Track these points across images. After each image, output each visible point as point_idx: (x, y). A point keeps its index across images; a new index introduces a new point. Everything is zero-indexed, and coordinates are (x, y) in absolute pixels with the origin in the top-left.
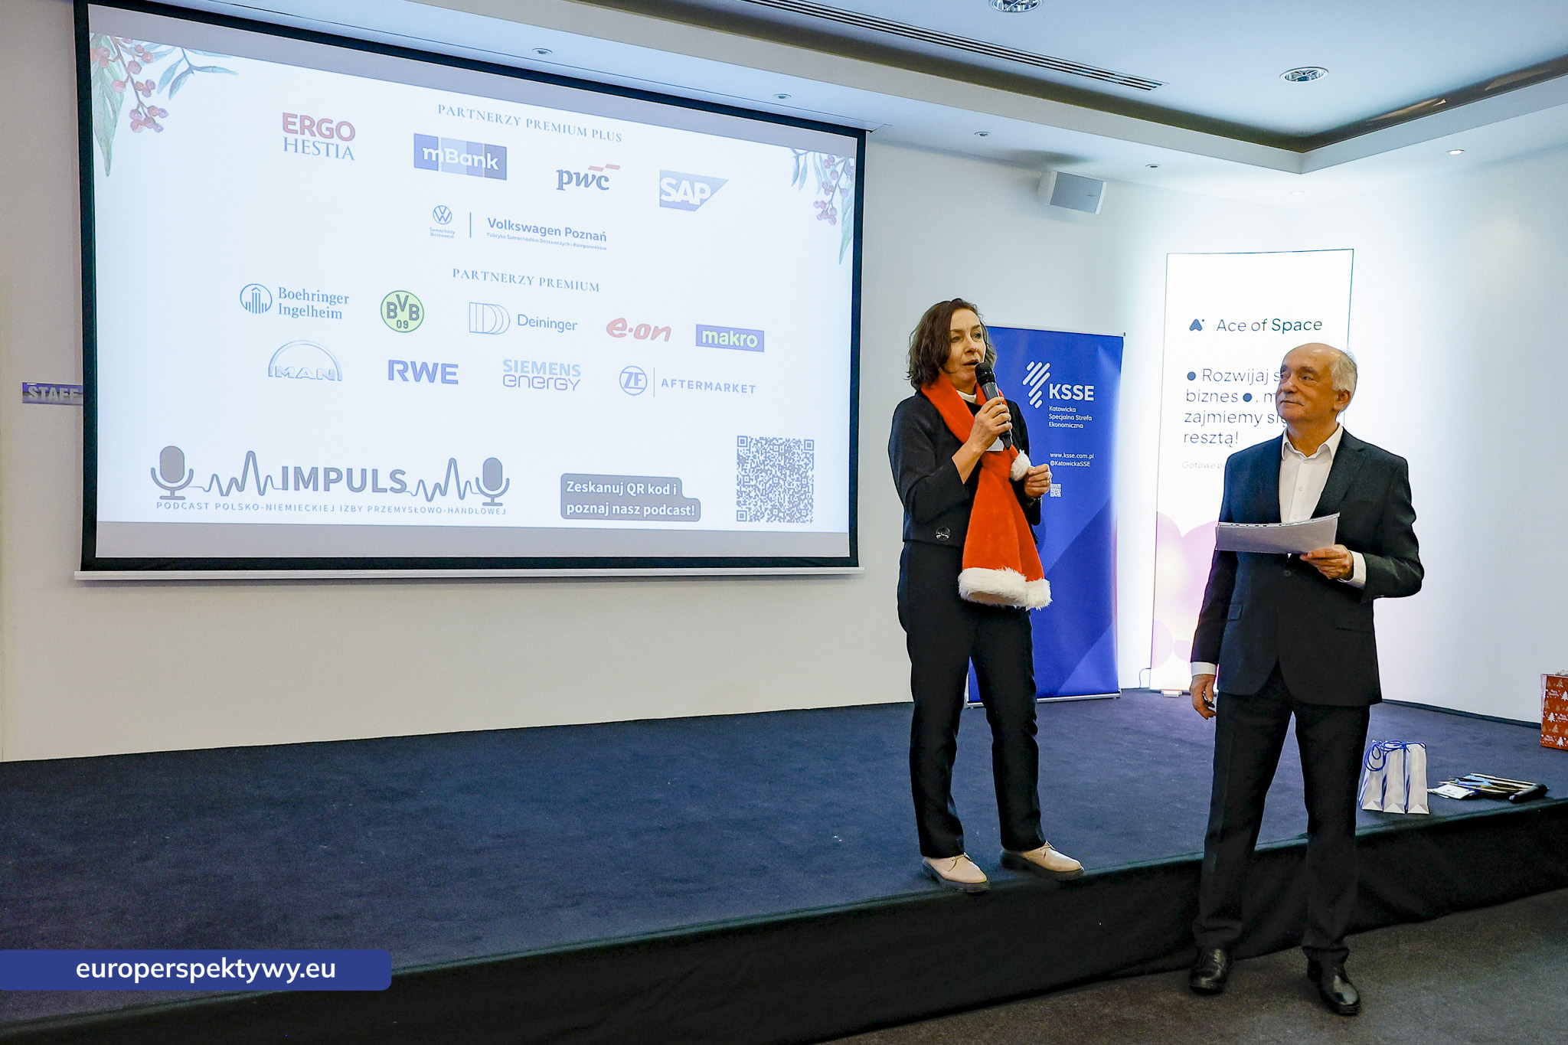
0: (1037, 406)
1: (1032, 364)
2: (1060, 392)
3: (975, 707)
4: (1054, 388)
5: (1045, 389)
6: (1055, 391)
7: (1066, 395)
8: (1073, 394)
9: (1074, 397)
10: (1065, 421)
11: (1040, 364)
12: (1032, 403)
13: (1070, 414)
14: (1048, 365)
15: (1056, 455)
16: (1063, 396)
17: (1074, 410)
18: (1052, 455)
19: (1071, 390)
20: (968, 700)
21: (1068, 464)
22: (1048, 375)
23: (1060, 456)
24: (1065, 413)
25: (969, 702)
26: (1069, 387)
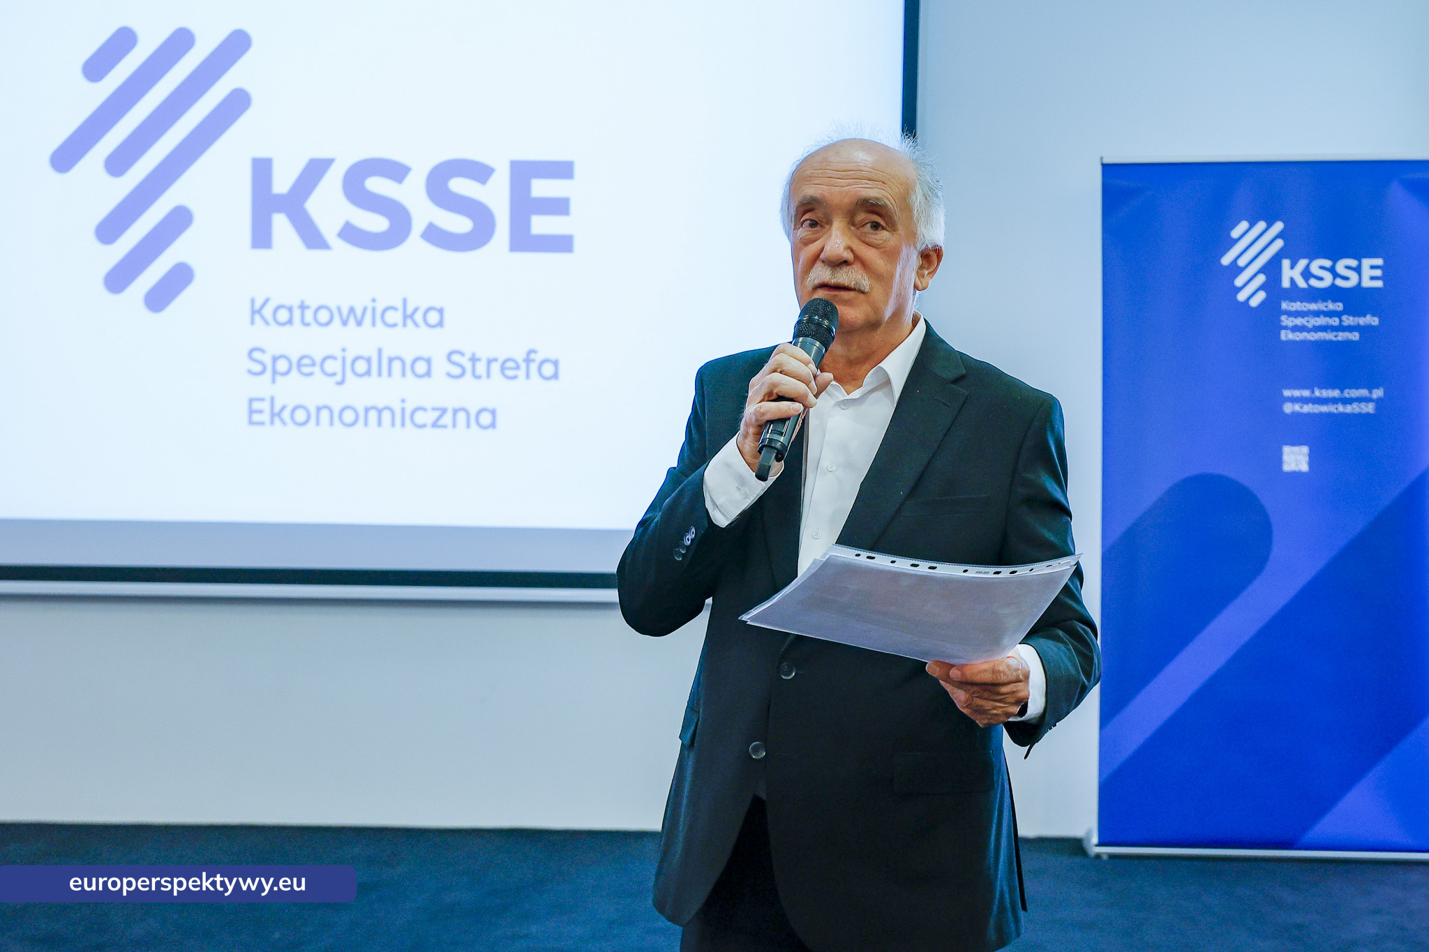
0: (1254, 303)
1: (1244, 225)
2: (1307, 274)
3: (1112, 857)
4: (1292, 267)
5: (1272, 270)
6: (1296, 274)
7: (1321, 279)
8: (1336, 275)
9: (1339, 283)
10: (1317, 329)
11: (1261, 225)
12: (1241, 297)
13: (1330, 314)
14: (1279, 226)
15: (1297, 393)
16: (1313, 282)
17: (1339, 306)
18: (1287, 393)
19: (1332, 270)
20: (1095, 840)
21: (1324, 409)
22: (1279, 243)
23: (1306, 393)
24: (1317, 314)
25: (1100, 844)
26: (1328, 263)
